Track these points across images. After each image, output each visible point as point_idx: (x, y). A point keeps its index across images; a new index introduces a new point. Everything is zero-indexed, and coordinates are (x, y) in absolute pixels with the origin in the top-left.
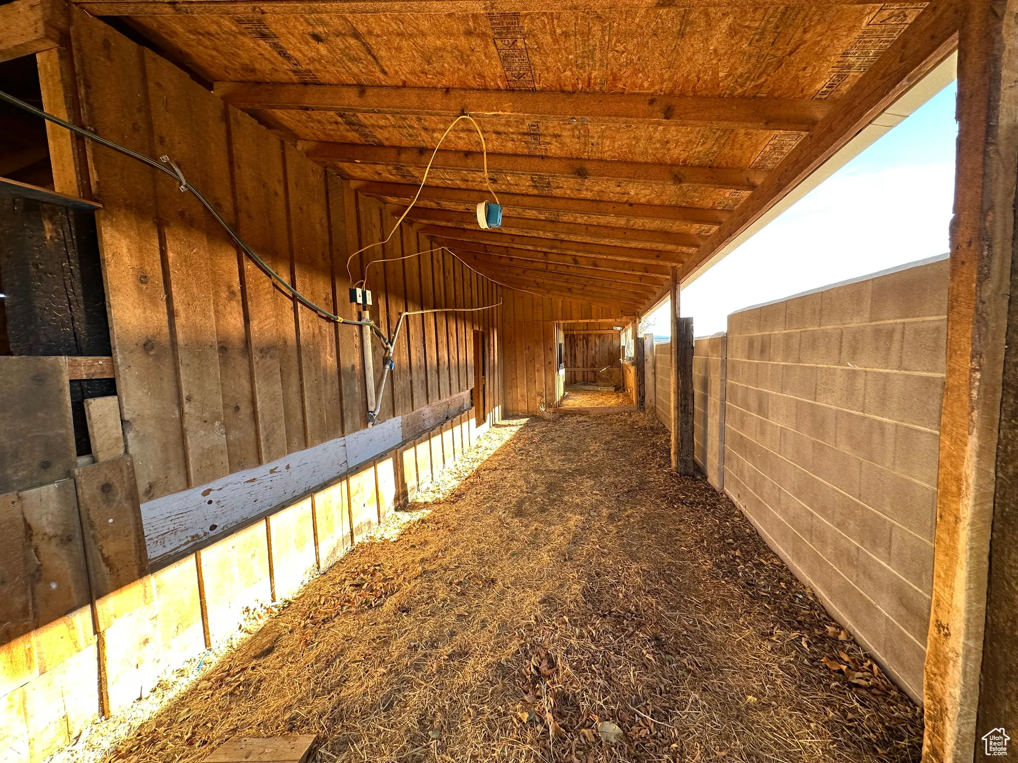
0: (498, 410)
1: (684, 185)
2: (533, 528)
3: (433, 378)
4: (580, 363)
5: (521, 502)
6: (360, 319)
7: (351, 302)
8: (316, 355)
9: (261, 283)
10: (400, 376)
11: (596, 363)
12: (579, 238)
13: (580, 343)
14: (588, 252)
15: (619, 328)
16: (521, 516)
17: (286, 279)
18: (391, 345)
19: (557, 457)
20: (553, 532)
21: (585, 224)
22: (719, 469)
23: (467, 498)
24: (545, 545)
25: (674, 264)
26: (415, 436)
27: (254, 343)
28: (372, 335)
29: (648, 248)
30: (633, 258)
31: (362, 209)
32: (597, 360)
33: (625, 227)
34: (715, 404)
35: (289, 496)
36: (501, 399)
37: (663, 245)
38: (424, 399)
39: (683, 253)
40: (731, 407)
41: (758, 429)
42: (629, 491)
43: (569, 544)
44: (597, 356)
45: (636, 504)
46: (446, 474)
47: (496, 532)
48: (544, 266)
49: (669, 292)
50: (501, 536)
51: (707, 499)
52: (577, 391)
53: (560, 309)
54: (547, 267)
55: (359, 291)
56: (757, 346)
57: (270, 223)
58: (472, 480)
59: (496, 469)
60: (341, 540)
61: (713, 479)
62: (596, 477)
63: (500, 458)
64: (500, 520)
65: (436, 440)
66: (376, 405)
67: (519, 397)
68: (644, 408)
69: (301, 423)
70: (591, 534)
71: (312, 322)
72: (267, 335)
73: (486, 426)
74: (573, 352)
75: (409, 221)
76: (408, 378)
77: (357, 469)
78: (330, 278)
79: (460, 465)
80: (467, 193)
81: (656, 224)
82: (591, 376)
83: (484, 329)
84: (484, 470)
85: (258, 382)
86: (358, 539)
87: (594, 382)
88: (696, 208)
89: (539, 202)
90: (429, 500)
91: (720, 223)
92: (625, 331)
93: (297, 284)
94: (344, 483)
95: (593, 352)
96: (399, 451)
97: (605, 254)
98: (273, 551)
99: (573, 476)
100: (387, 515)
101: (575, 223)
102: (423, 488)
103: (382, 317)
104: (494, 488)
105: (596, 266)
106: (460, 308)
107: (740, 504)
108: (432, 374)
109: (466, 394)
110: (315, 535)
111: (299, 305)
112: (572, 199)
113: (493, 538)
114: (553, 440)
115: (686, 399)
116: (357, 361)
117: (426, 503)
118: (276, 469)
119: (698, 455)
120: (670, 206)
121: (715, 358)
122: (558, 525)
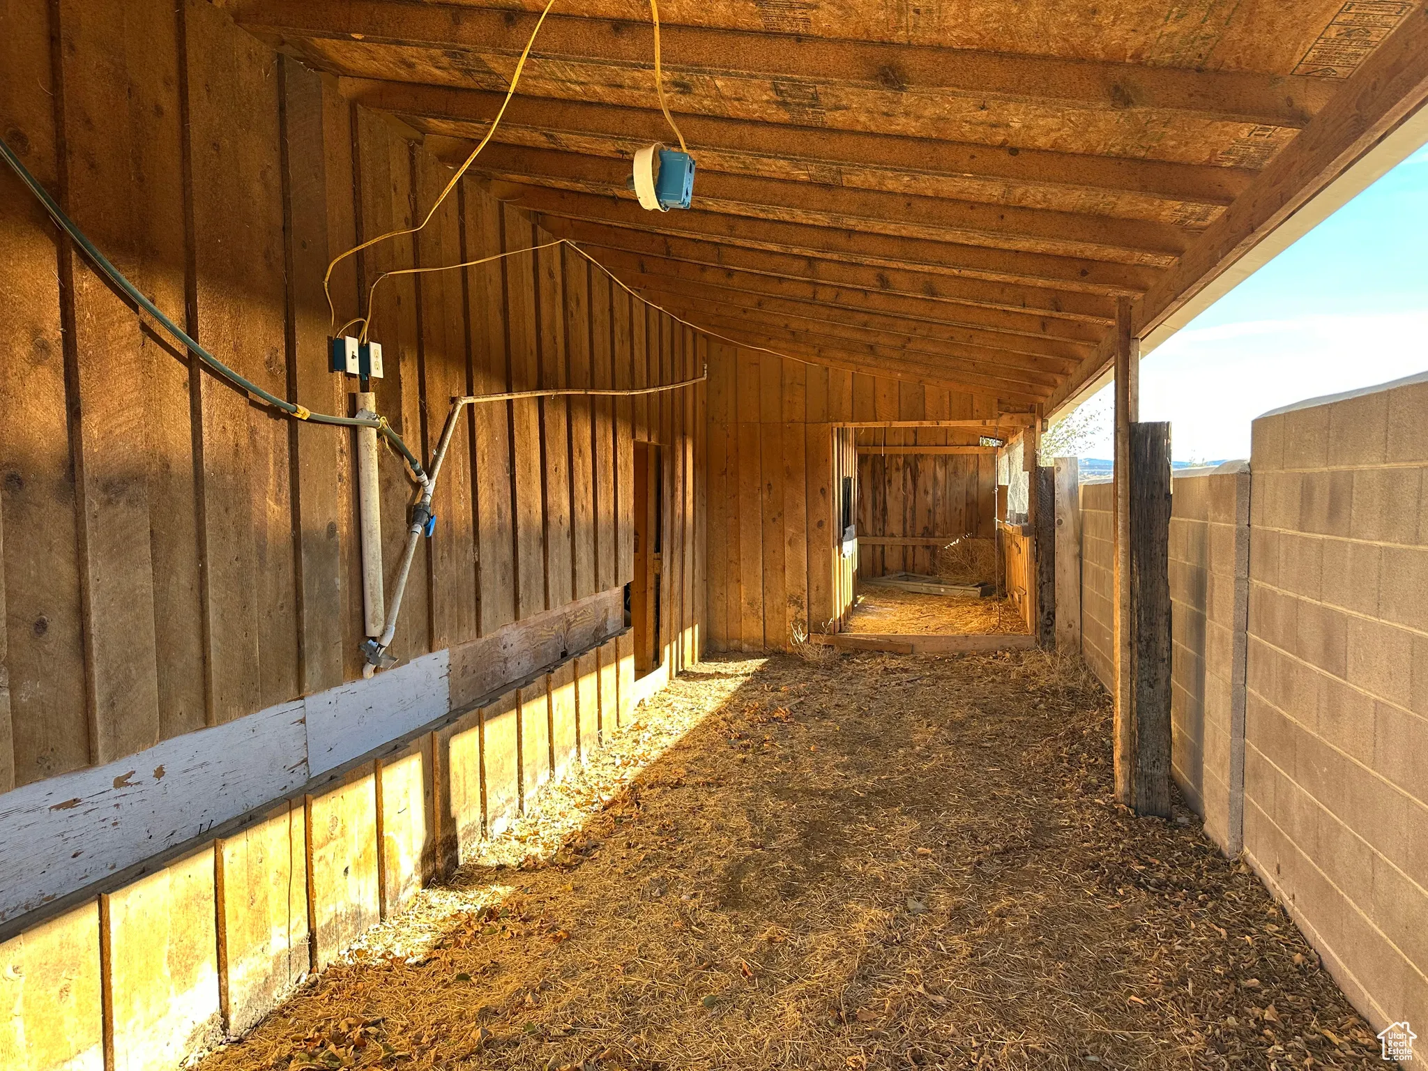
0: (691, 638)
1: (1138, 110)
2: (764, 937)
3: (530, 558)
4: (895, 526)
5: (736, 871)
6: (353, 410)
7: (331, 370)
8: (238, 497)
9: (112, 323)
10: (450, 552)
11: (936, 526)
12: (892, 226)
13: (897, 478)
14: (912, 260)
15: (994, 443)
16: (735, 905)
17: (173, 313)
18: (430, 477)
19: (833, 758)
20: (814, 949)
21: (905, 194)
22: (1231, 802)
23: (604, 858)
24: (790, 981)
25: (1124, 293)
26: (482, 699)
27: (89, 467)
28: (382, 454)
29: (1060, 252)
30: (1023, 275)
31: (365, 146)
32: (939, 519)
33: (1002, 202)
34: (1222, 638)
35: (159, 845)
36: (698, 608)
37: (1094, 247)
38: (509, 606)
39: (1146, 266)
40: (1260, 645)
41: (1323, 705)
42: (1007, 851)
43: (850, 979)
44: (939, 510)
45: (1022, 883)
46: (557, 796)
47: (671, 946)
48: (807, 292)
49: (1112, 361)
50: (682, 956)
51: (1199, 875)
52: (887, 594)
53: (847, 396)
54: (815, 293)
55: (352, 345)
56: (1321, 499)
57: (141, 179)
58: (619, 812)
59: (678, 785)
60: (284, 958)
61: (1218, 827)
62: (926, 811)
63: (690, 756)
64: (683, 915)
65: (534, 711)
66: (387, 623)
67: (744, 606)
68: (1053, 642)
69: (196, 664)
70: (906, 957)
71: (232, 417)
72: (124, 448)
73: (659, 678)
74: (879, 499)
75: (479, 174)
76: (470, 556)
77: (333, 781)
78: (282, 312)
79: (590, 771)
80: (621, 114)
81: (1076, 198)
82: (922, 558)
83: (660, 441)
84: (651, 787)
85: (94, 562)
86: (325, 957)
87: (930, 573)
88: (1171, 164)
89: (792, 139)
90: (511, 861)
91: (1228, 200)
92: (1008, 450)
93: (200, 325)
94: (298, 817)
95: (930, 498)
96: (438, 736)
97: (955, 266)
98: (115, 981)
99: (868, 807)
100: (404, 897)
101: (880, 192)
102: (498, 828)
103: (409, 407)
104: (672, 832)
105: (933, 294)
106: (604, 389)
107: (1281, 890)
108: (528, 547)
109: (613, 596)
110: (220, 942)
111: (204, 376)
112: (872, 134)
113: (663, 958)
114: (823, 714)
115: (1151, 624)
116: (341, 512)
117: (501, 868)
118: (129, 776)
119: (1181, 763)
120: (1107, 157)
121: (1223, 525)
122: (825, 930)
